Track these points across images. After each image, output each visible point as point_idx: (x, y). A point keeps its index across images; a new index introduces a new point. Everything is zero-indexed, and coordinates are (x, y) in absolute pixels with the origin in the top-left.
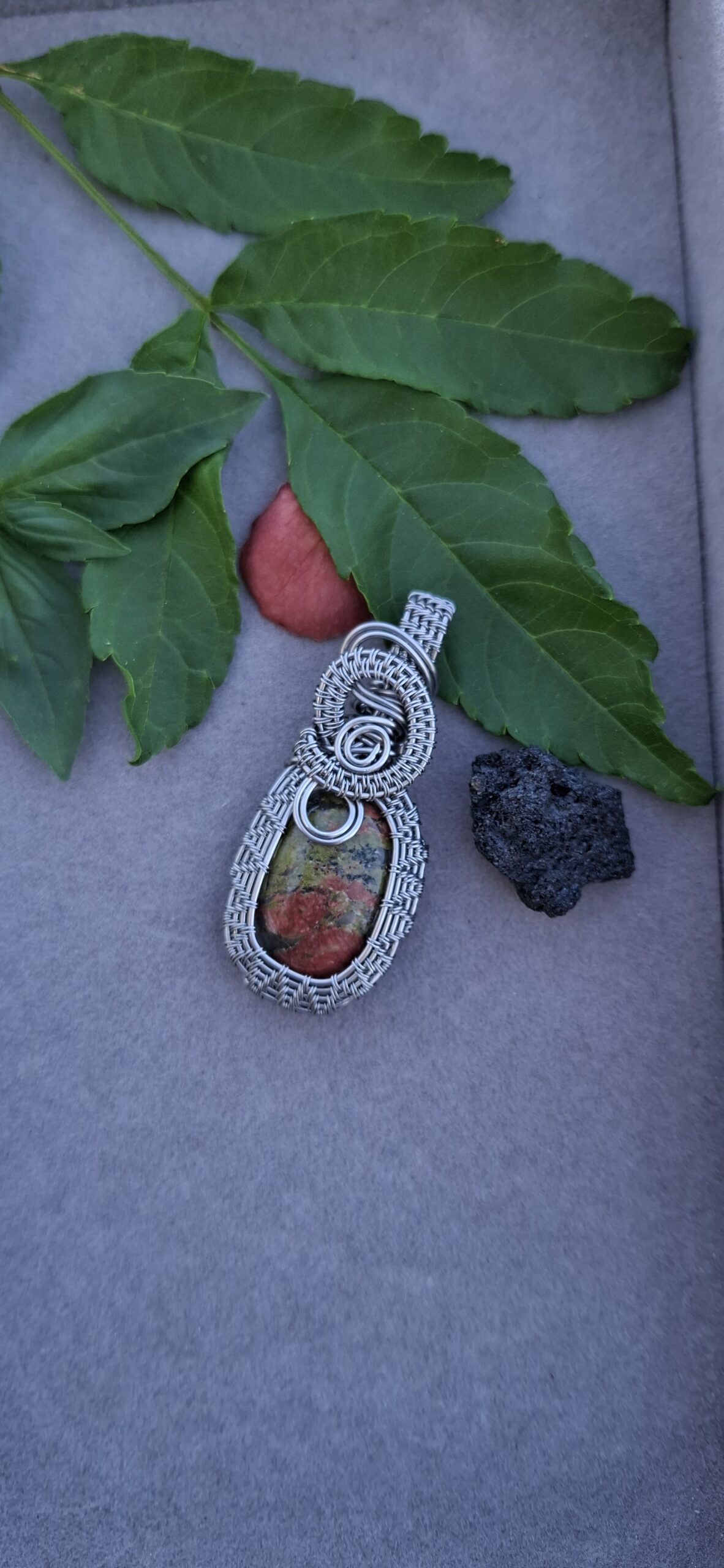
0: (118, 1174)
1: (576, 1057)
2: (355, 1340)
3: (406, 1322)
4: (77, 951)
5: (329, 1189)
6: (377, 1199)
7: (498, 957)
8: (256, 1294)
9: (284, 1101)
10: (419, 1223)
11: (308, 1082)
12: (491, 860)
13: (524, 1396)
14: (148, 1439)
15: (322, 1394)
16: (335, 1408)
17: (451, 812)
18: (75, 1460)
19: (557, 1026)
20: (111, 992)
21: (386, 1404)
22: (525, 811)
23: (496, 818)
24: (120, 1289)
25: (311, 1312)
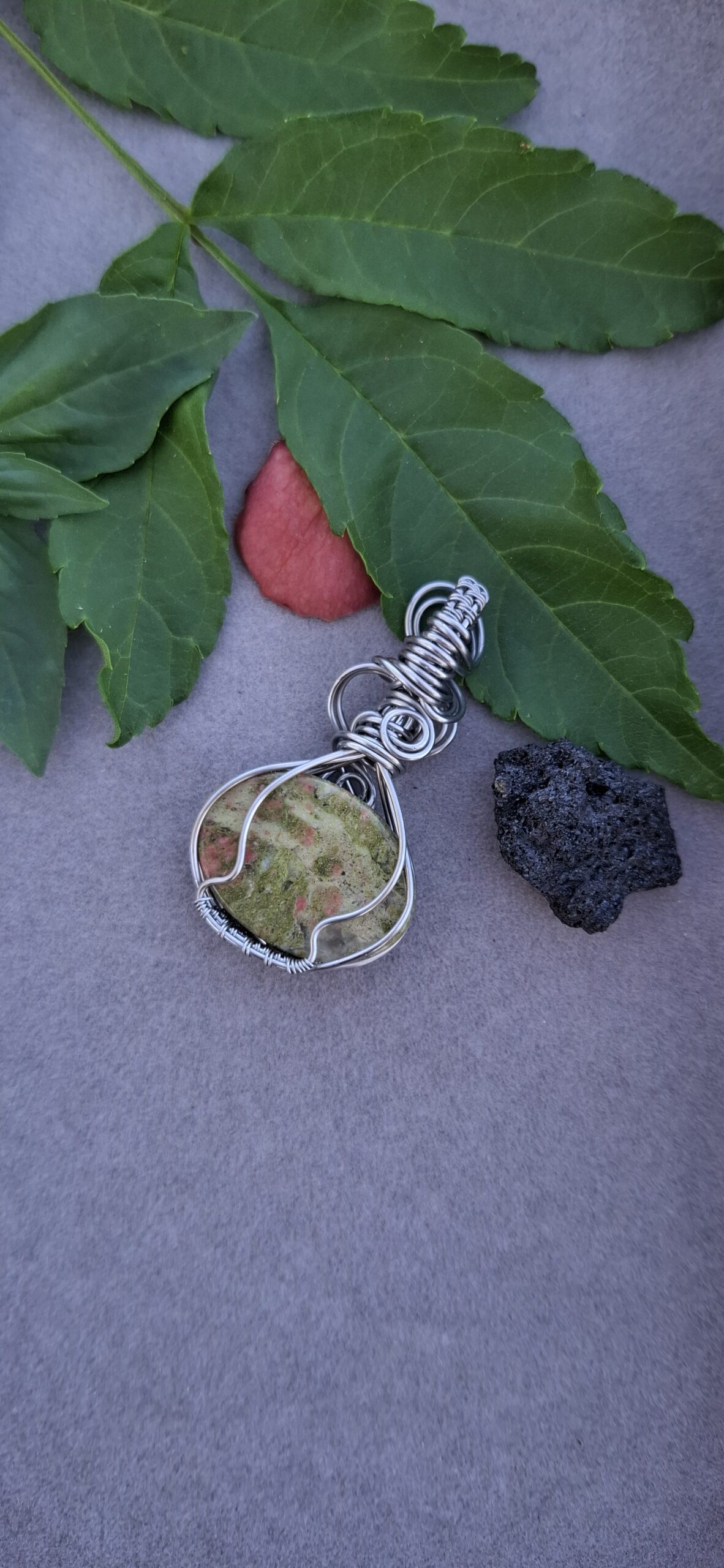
0: (97, 1219)
1: (612, 1093)
2: (361, 1403)
3: (418, 1384)
4: (50, 970)
5: (334, 1237)
6: (387, 1249)
7: (526, 982)
8: (251, 1352)
9: (284, 1140)
10: (434, 1275)
11: (310, 1119)
12: (521, 872)
13: (548, 1464)
14: (131, 1506)
15: (324, 1461)
16: (339, 1475)
17: (474, 816)
18: (51, 1529)
19: (591, 1058)
20: (89, 1017)
21: (394, 1472)
22: (558, 816)
23: (524, 824)
24: (100, 1344)
25: (313, 1370)
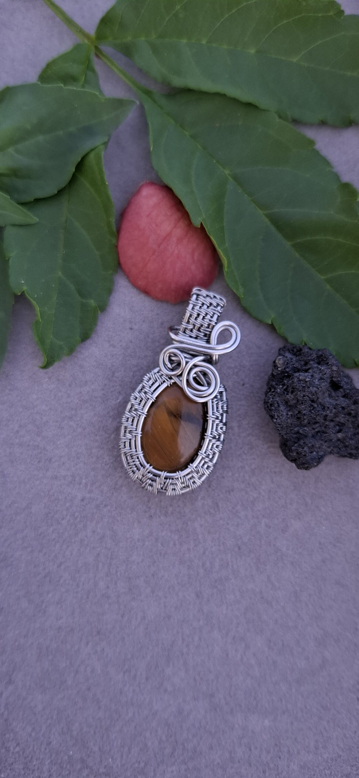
0: (50, 657)
2: (216, 763)
3: (250, 750)
4: (16, 505)
5: (197, 664)
6: (230, 670)
7: (312, 503)
8: (148, 734)
9: (165, 606)
10: (259, 685)
11: (181, 592)
19: (353, 549)
20: (41, 533)
24: (54, 734)
25: (186, 745)
